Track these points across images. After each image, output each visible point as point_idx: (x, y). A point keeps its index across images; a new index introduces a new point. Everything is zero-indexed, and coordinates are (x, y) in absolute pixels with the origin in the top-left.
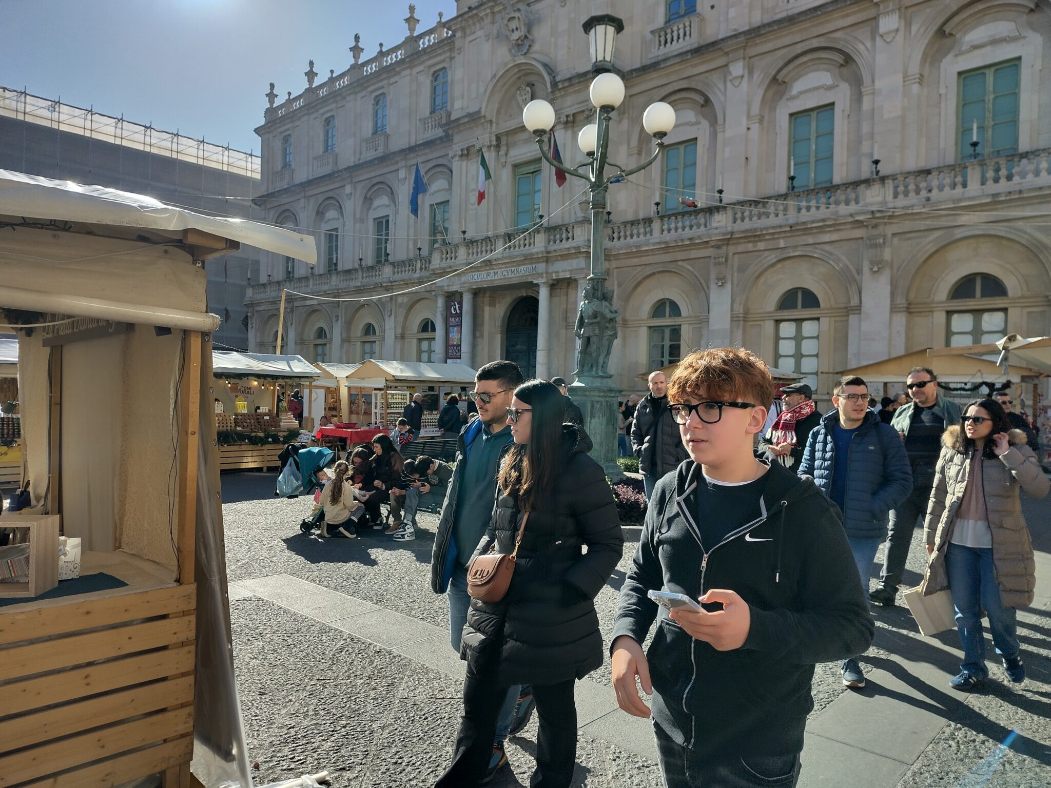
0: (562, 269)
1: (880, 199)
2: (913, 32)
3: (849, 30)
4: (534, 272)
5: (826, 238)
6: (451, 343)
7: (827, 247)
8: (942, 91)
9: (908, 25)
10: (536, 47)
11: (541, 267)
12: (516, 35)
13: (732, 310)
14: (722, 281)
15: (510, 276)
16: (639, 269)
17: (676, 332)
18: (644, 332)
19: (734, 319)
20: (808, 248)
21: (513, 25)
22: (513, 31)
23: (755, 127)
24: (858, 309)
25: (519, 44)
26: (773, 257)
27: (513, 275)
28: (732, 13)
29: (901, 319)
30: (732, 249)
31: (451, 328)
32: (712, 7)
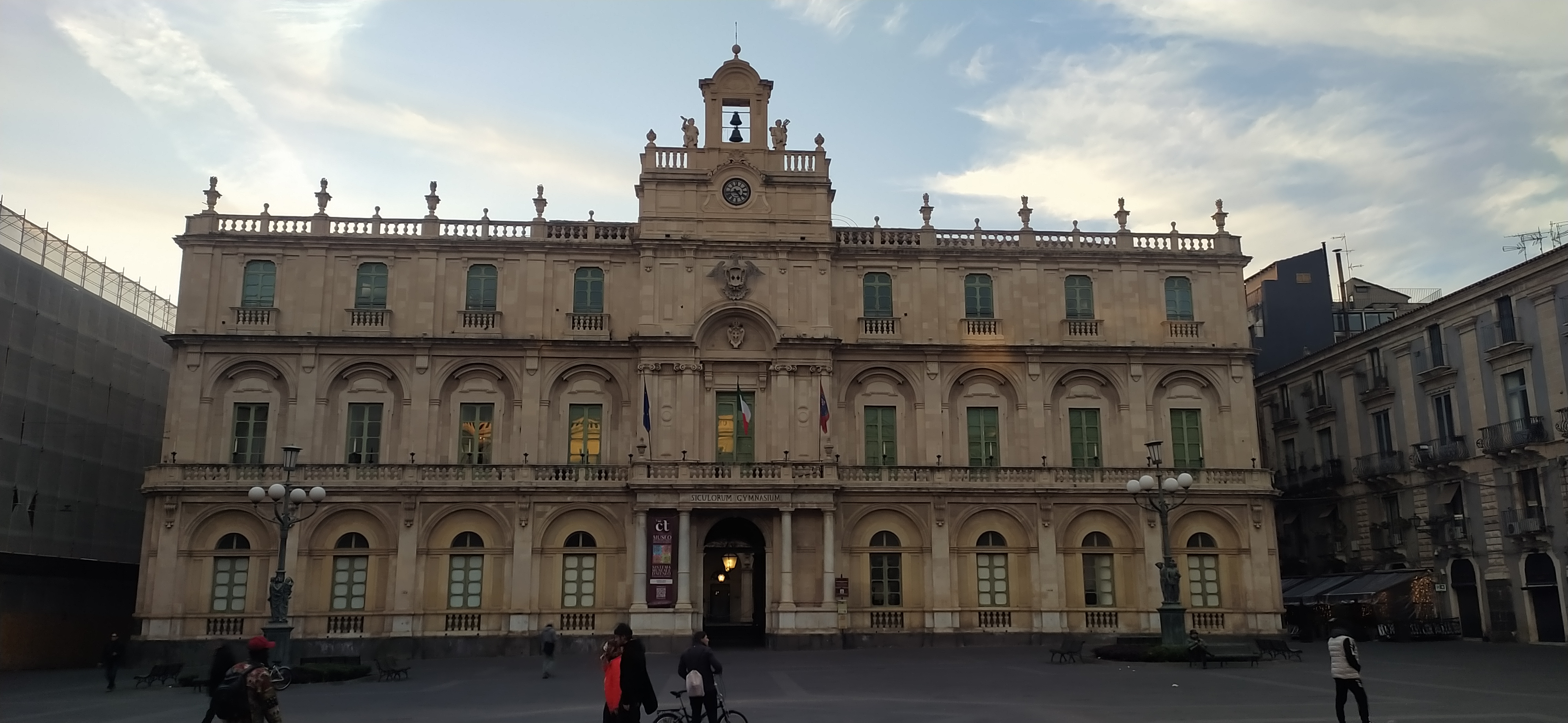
0: (810, 501)
1: (1047, 481)
2: (1046, 379)
3: (1007, 364)
4: (778, 501)
5: (1014, 500)
6: (654, 561)
7: (1013, 507)
8: (1061, 417)
9: (1044, 373)
10: (753, 297)
11: (786, 497)
12: (736, 283)
13: (950, 545)
14: (940, 523)
15: (747, 501)
16: (865, 506)
17: (895, 559)
18: (866, 558)
19: (952, 550)
20: (1001, 506)
21: (736, 274)
22: (733, 278)
23: (946, 411)
24: (1036, 549)
25: (735, 290)
26: (977, 509)
27: (751, 501)
28: (925, 325)
29: (1061, 556)
30: (948, 500)
31: (654, 547)
32: (906, 315)
